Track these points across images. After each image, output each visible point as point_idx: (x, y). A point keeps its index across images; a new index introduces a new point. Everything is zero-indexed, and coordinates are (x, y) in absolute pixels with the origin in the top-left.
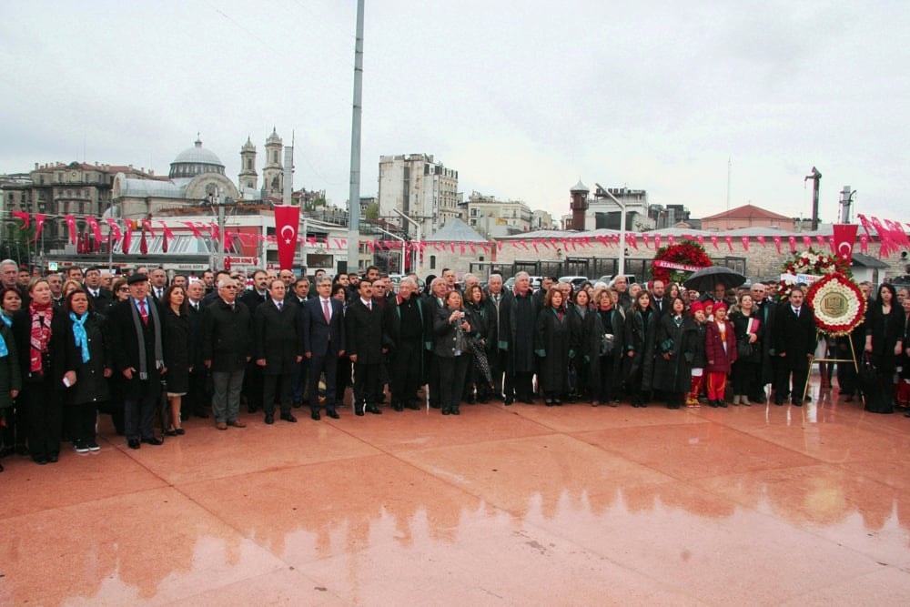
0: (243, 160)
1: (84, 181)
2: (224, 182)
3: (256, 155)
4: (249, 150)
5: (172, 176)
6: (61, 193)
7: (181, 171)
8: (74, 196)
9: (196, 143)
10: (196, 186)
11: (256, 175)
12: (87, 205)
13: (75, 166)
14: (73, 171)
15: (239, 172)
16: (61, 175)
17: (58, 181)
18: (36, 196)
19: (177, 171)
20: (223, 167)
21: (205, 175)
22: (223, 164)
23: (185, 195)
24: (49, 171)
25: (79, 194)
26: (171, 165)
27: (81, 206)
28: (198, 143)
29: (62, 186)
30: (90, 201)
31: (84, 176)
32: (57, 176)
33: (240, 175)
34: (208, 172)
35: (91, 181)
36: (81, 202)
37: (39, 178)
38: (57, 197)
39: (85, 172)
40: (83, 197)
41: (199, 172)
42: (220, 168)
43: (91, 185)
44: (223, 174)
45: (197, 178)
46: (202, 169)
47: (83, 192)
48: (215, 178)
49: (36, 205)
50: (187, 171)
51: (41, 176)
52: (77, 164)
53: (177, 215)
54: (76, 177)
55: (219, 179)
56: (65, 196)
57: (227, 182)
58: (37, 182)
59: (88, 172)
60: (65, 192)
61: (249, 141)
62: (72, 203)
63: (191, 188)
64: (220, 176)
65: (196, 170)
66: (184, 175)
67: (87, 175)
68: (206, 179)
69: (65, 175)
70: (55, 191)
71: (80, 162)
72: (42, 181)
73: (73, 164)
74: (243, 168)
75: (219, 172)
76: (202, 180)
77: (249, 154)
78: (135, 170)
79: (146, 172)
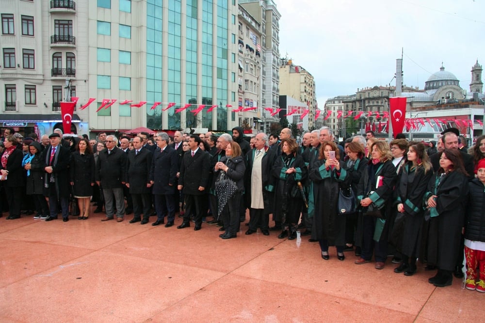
0: (473, 75)
1: (380, 95)
2: (457, 90)
3: (482, 71)
4: (477, 68)
5: (426, 89)
6: (369, 102)
7: (431, 85)
8: (375, 104)
9: (441, 68)
10: (439, 93)
11: (482, 84)
12: (381, 108)
13: (376, 88)
14: (375, 91)
15: (470, 83)
16: (369, 93)
17: (368, 97)
18: (358, 104)
19: (429, 85)
20: (459, 81)
21: (445, 87)
22: (458, 79)
23: (433, 99)
24: (364, 92)
25: (378, 102)
26: (426, 83)
27: (379, 109)
28: (442, 69)
29: (369, 99)
30: (383, 106)
31: (380, 93)
32: (367, 94)
33: (471, 85)
34: (448, 84)
35: (384, 95)
36: (379, 107)
37: (359, 95)
38: (367, 105)
39: (381, 91)
40: (380, 104)
41: (442, 85)
42: (456, 82)
43: (384, 97)
44: (458, 85)
45: (441, 89)
46: (444, 84)
47: (380, 102)
48: (451, 88)
49: (358, 109)
50: (435, 85)
51: (360, 95)
52: (377, 87)
53: (421, 111)
54: (376, 94)
55: (454, 89)
56: (371, 104)
57: (460, 90)
58: (358, 98)
59: (382, 91)
60: (371, 102)
61: (477, 63)
62: (374, 108)
63: (437, 95)
64: (454, 86)
65: (440, 84)
66: (433, 88)
67: (382, 92)
68: (446, 89)
69: (371, 93)
70: (366, 102)
71: (378, 86)
72: (361, 97)
73: (375, 87)
74: (473, 80)
75: (455, 84)
76: (443, 90)
77: (476, 71)
78: (407, 87)
79: (414, 88)
